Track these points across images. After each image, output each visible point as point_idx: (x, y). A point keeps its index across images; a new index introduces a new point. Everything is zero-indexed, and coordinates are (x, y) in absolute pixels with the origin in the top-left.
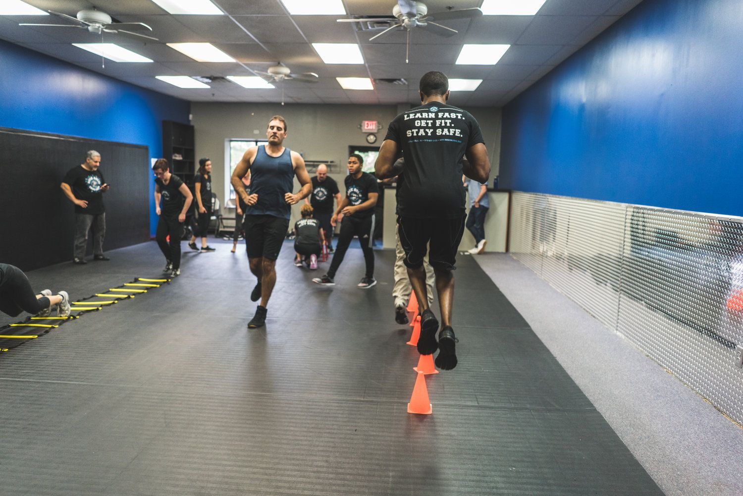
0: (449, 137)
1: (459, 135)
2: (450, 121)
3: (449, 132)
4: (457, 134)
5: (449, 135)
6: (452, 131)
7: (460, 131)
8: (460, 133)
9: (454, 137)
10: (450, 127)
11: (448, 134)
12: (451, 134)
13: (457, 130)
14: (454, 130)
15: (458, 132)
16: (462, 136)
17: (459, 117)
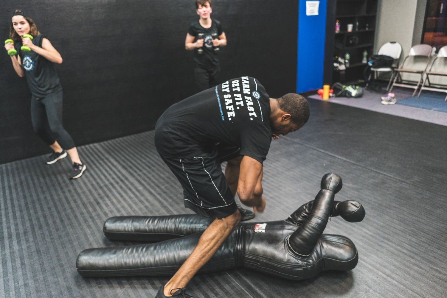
0: (224, 106)
1: (229, 116)
2: (242, 105)
3: (230, 105)
4: (230, 114)
5: (226, 106)
6: (231, 108)
7: (234, 116)
8: (232, 117)
9: (226, 111)
10: (235, 106)
11: (227, 104)
12: (227, 108)
13: (233, 113)
14: (233, 109)
15: (233, 114)
16: (230, 119)
17: (251, 114)
